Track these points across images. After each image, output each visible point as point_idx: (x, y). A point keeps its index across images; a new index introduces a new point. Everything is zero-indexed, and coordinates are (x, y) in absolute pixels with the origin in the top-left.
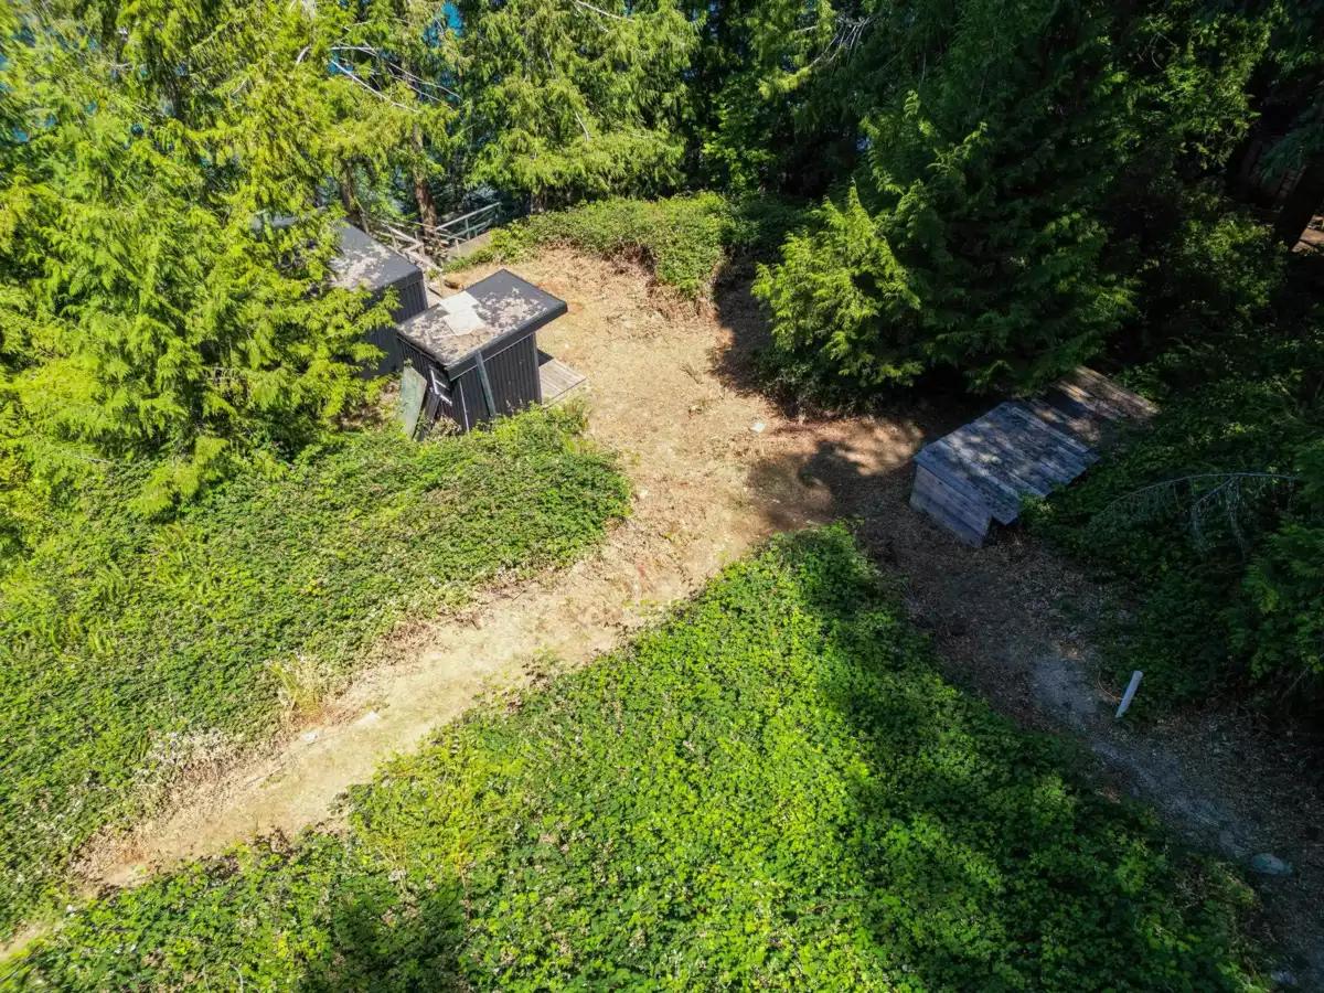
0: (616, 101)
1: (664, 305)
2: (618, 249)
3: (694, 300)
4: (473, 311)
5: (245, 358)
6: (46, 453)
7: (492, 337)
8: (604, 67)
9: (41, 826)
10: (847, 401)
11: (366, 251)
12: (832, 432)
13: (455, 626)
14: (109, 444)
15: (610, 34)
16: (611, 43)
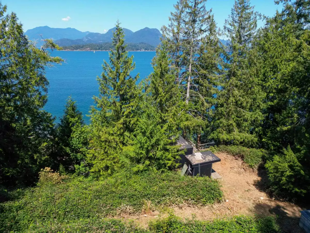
0: (243, 127)
1: (245, 167)
2: (237, 154)
3: (253, 168)
4: (201, 157)
5: (158, 149)
6: (123, 159)
7: (203, 162)
8: (241, 120)
9: (102, 208)
10: (286, 198)
11: (184, 143)
12: (281, 204)
13: (178, 208)
14: (132, 159)
15: (244, 114)
16: (244, 116)
